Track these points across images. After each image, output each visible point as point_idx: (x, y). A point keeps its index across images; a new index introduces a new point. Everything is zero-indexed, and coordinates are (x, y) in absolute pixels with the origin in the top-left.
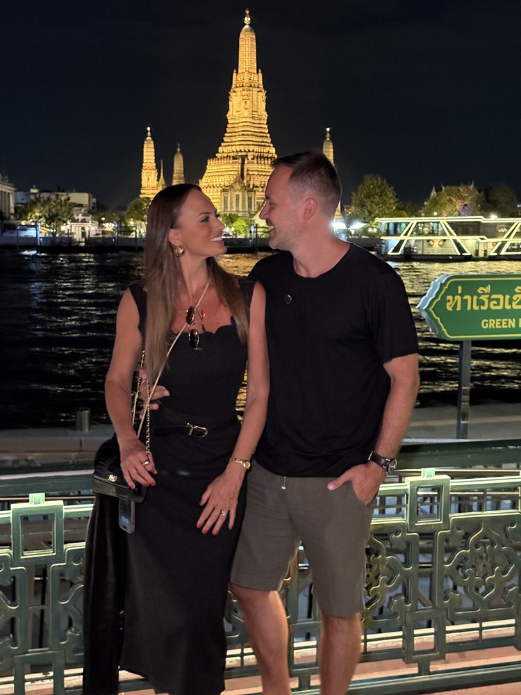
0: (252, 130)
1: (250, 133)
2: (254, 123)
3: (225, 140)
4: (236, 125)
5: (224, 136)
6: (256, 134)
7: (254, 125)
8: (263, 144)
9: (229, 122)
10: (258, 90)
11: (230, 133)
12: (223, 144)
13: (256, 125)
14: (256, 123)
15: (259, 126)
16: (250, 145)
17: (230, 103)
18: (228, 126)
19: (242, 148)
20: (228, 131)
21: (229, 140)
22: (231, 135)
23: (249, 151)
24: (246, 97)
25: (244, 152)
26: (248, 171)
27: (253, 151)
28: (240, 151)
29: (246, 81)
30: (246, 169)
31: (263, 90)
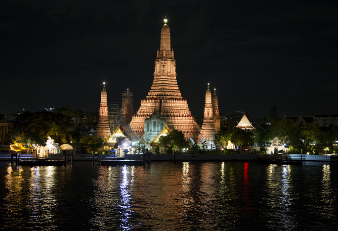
0: (167, 83)
2: (168, 79)
4: (158, 80)
5: (152, 86)
9: (155, 77)
10: (171, 60)
12: (150, 91)
13: (170, 80)
17: (155, 67)
18: (154, 80)
19: (161, 93)
21: (154, 89)
22: (155, 85)
23: (165, 95)
24: (163, 64)
25: (162, 95)
26: (164, 107)
27: (167, 95)
28: (160, 95)
29: (164, 55)
30: (162, 106)
31: (174, 60)
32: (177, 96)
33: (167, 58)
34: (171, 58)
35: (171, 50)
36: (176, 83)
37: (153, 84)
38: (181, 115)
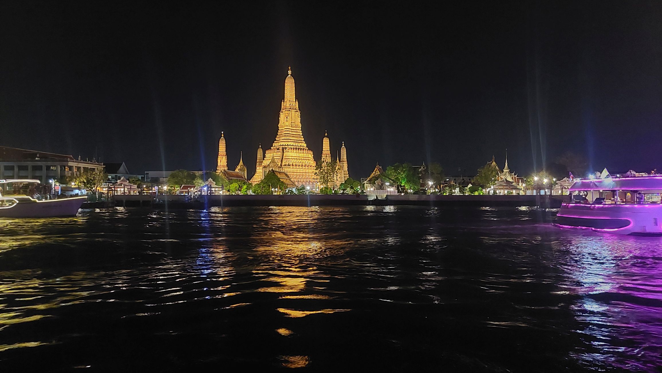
0: (290, 133)
1: (289, 135)
2: (292, 129)
3: (277, 140)
4: (282, 131)
5: (276, 137)
6: (293, 135)
7: (292, 131)
8: (297, 141)
9: (280, 129)
10: (295, 110)
11: (279, 135)
12: (275, 142)
13: (294, 131)
14: (293, 130)
15: (295, 131)
16: (288, 141)
17: (280, 118)
18: (279, 131)
19: (284, 143)
20: (278, 134)
21: (278, 139)
22: (279, 136)
23: (288, 145)
24: (287, 115)
25: (285, 145)
26: (285, 156)
27: (290, 145)
28: (283, 145)
29: (288, 105)
30: (284, 155)
31: (299, 111)
32: (301, 146)
33: (290, 109)
34: (295, 109)
35: (296, 101)
36: (301, 134)
37: (278, 135)
38: (303, 164)
